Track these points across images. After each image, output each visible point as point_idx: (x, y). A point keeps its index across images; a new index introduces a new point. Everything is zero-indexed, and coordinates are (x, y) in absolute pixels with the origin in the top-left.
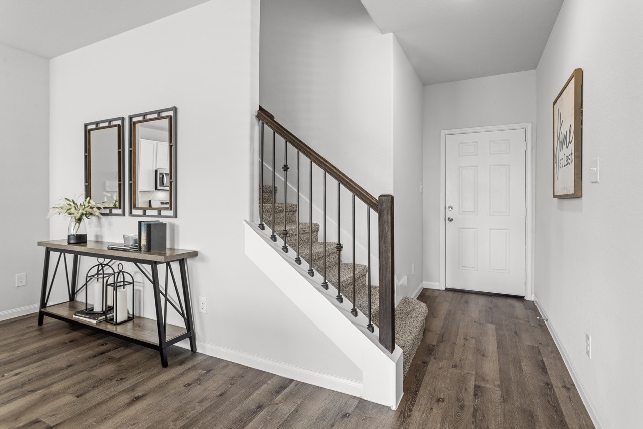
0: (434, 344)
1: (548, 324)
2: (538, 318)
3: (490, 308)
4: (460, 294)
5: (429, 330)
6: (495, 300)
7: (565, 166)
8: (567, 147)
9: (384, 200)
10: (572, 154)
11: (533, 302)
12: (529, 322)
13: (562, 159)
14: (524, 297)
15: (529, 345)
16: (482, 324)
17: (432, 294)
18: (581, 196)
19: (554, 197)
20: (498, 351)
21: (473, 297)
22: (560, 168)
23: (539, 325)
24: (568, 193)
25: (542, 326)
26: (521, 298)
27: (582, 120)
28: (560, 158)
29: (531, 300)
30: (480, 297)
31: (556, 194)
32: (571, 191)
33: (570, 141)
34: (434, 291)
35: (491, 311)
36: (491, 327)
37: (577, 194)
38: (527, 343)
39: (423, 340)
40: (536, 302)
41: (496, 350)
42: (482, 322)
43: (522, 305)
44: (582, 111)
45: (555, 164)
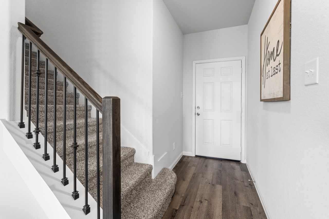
0: (177, 208)
1: (255, 184)
2: (249, 180)
3: (220, 171)
4: (204, 159)
5: (177, 193)
6: (223, 163)
7: (272, 76)
8: (274, 60)
9: (106, 102)
10: (280, 64)
11: (245, 164)
12: (243, 182)
13: (269, 71)
14: (240, 161)
15: (244, 206)
16: (213, 185)
17: (187, 160)
18: (290, 99)
19: (261, 100)
20: (223, 215)
21: (211, 161)
22: (267, 79)
23: (250, 185)
24: (275, 97)
25: (251, 185)
26: (238, 162)
27: (290, 33)
28: (267, 71)
29: (244, 163)
30: (215, 161)
31: (262, 98)
32: (280, 95)
33: (278, 54)
34: (188, 158)
35: (220, 172)
36: (219, 188)
37: (286, 97)
38: (243, 205)
39: (170, 204)
40: (247, 164)
41: (221, 214)
42: (214, 183)
43: (239, 167)
44: (291, 24)
45: (262, 77)
